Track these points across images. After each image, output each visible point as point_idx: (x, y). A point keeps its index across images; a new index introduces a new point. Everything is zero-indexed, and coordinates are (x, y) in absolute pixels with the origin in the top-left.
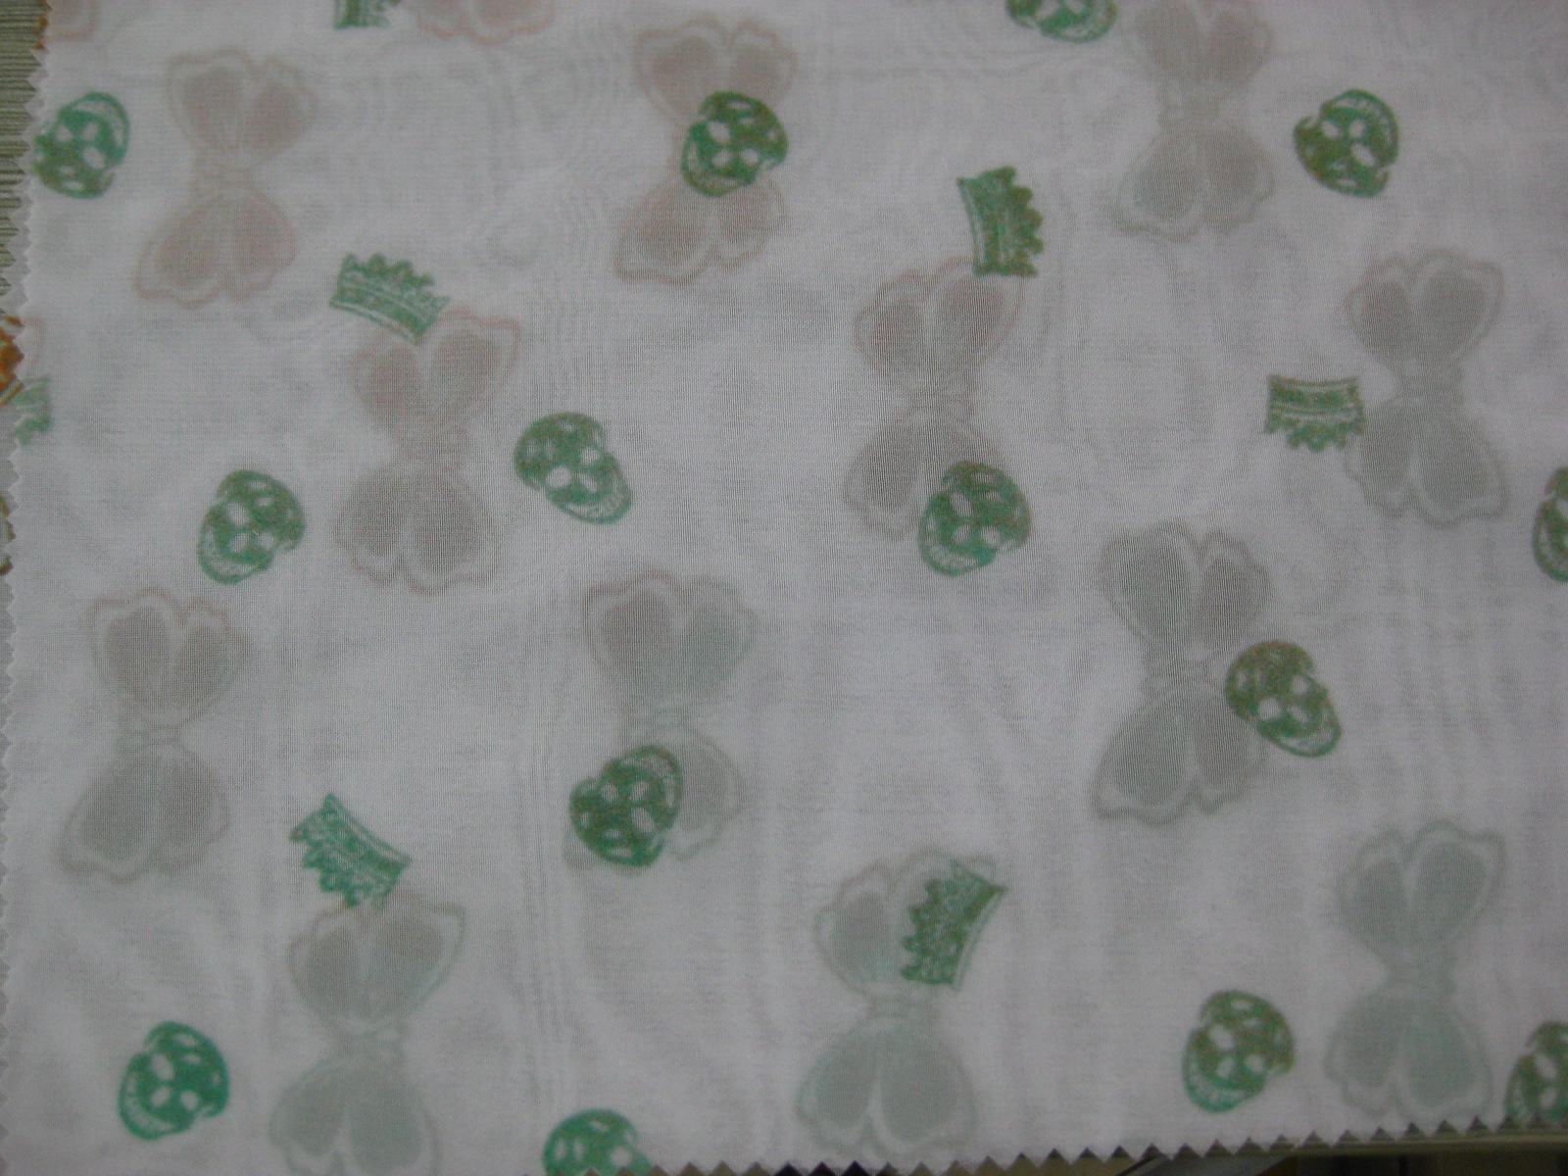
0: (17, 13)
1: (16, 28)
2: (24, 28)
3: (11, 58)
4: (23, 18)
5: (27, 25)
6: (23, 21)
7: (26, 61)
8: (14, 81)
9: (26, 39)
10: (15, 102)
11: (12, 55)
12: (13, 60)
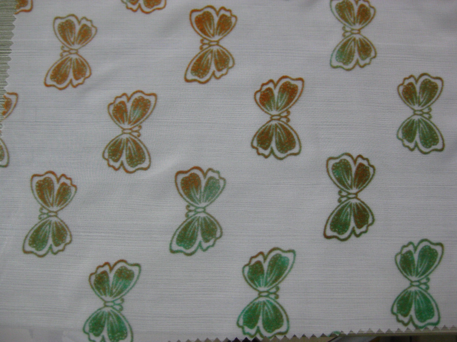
0: (7, 4)
1: (7, 8)
2: (9, 8)
3: (5, 17)
4: (9, 5)
5: (10, 7)
6: (9, 6)
7: (10, 18)
8: (6, 24)
9: (10, 11)
10: (6, 30)
11: (5, 16)
12: (6, 18)
